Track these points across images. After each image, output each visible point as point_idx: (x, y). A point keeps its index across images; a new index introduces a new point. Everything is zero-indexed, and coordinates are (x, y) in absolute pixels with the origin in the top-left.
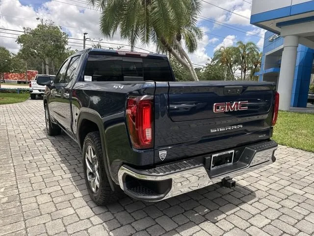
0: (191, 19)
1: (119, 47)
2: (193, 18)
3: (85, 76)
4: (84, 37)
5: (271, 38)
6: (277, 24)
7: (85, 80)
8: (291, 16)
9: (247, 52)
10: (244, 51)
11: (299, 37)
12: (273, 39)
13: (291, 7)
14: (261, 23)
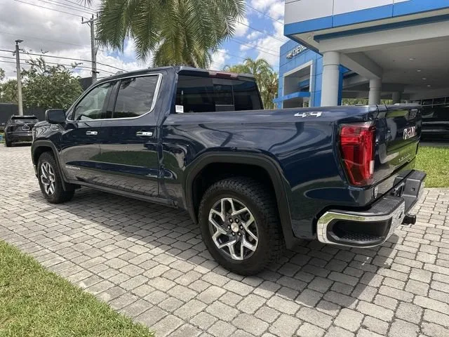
0: (228, 27)
1: (74, 64)
2: (230, 27)
3: (176, 106)
4: (17, 46)
5: (290, 54)
6: (315, 37)
7: (177, 111)
8: (333, 27)
9: (258, 73)
10: (255, 70)
11: (340, 53)
12: (292, 56)
13: (332, 17)
14: (296, 35)
